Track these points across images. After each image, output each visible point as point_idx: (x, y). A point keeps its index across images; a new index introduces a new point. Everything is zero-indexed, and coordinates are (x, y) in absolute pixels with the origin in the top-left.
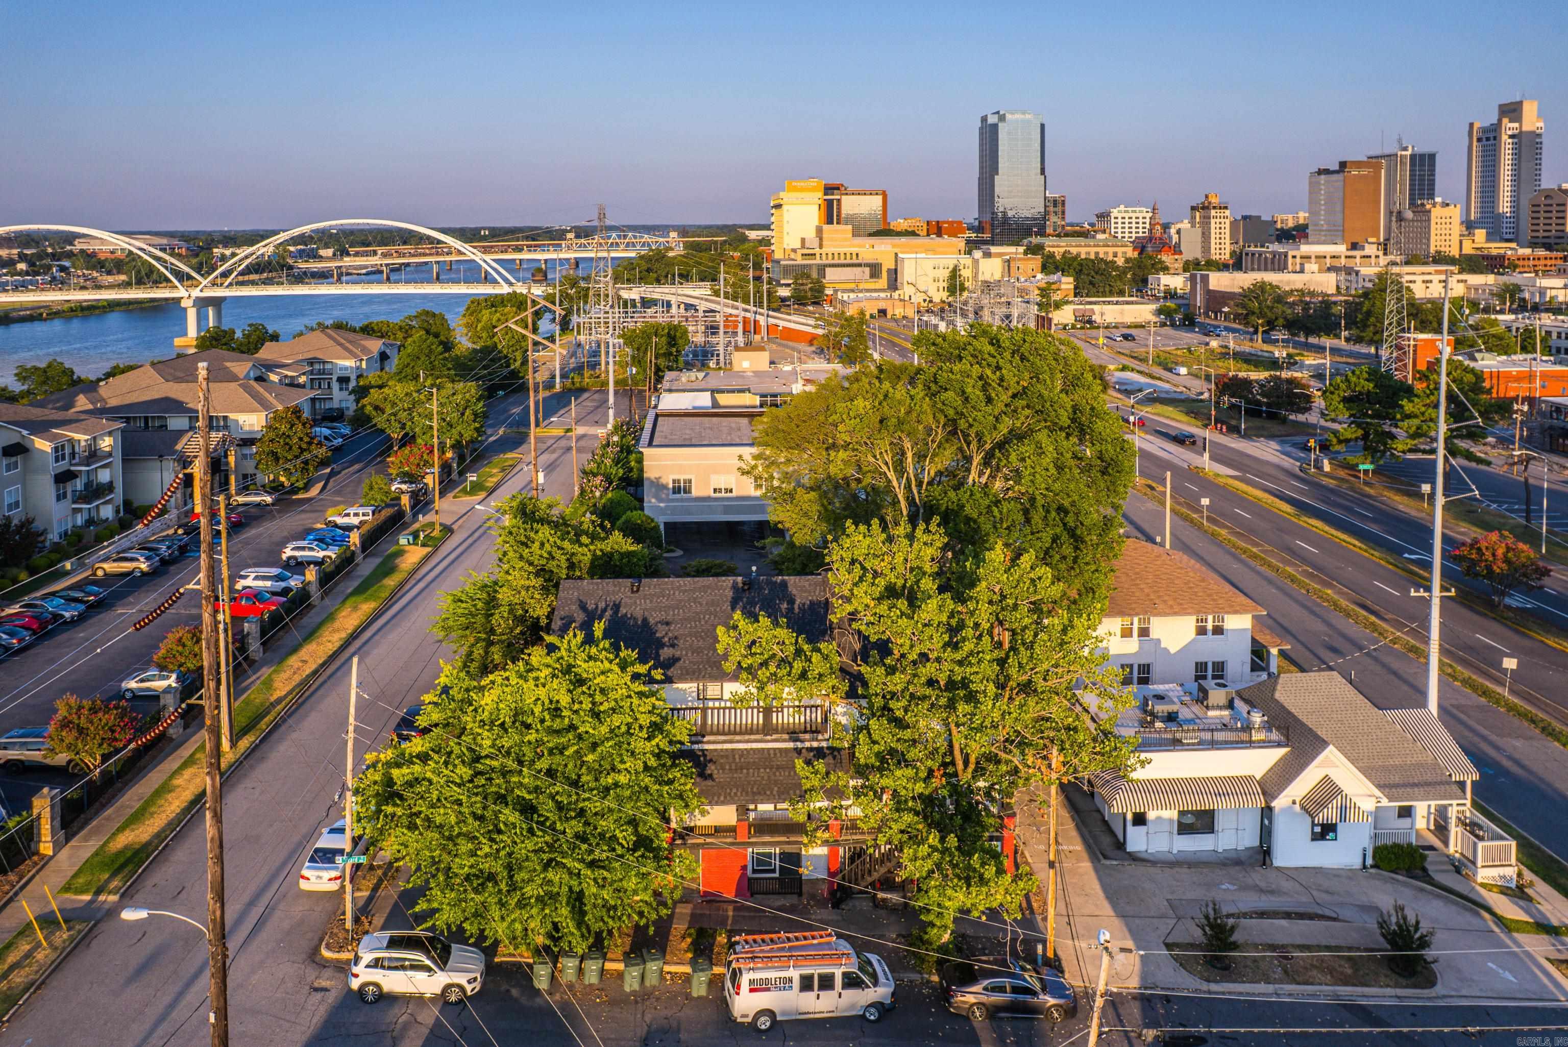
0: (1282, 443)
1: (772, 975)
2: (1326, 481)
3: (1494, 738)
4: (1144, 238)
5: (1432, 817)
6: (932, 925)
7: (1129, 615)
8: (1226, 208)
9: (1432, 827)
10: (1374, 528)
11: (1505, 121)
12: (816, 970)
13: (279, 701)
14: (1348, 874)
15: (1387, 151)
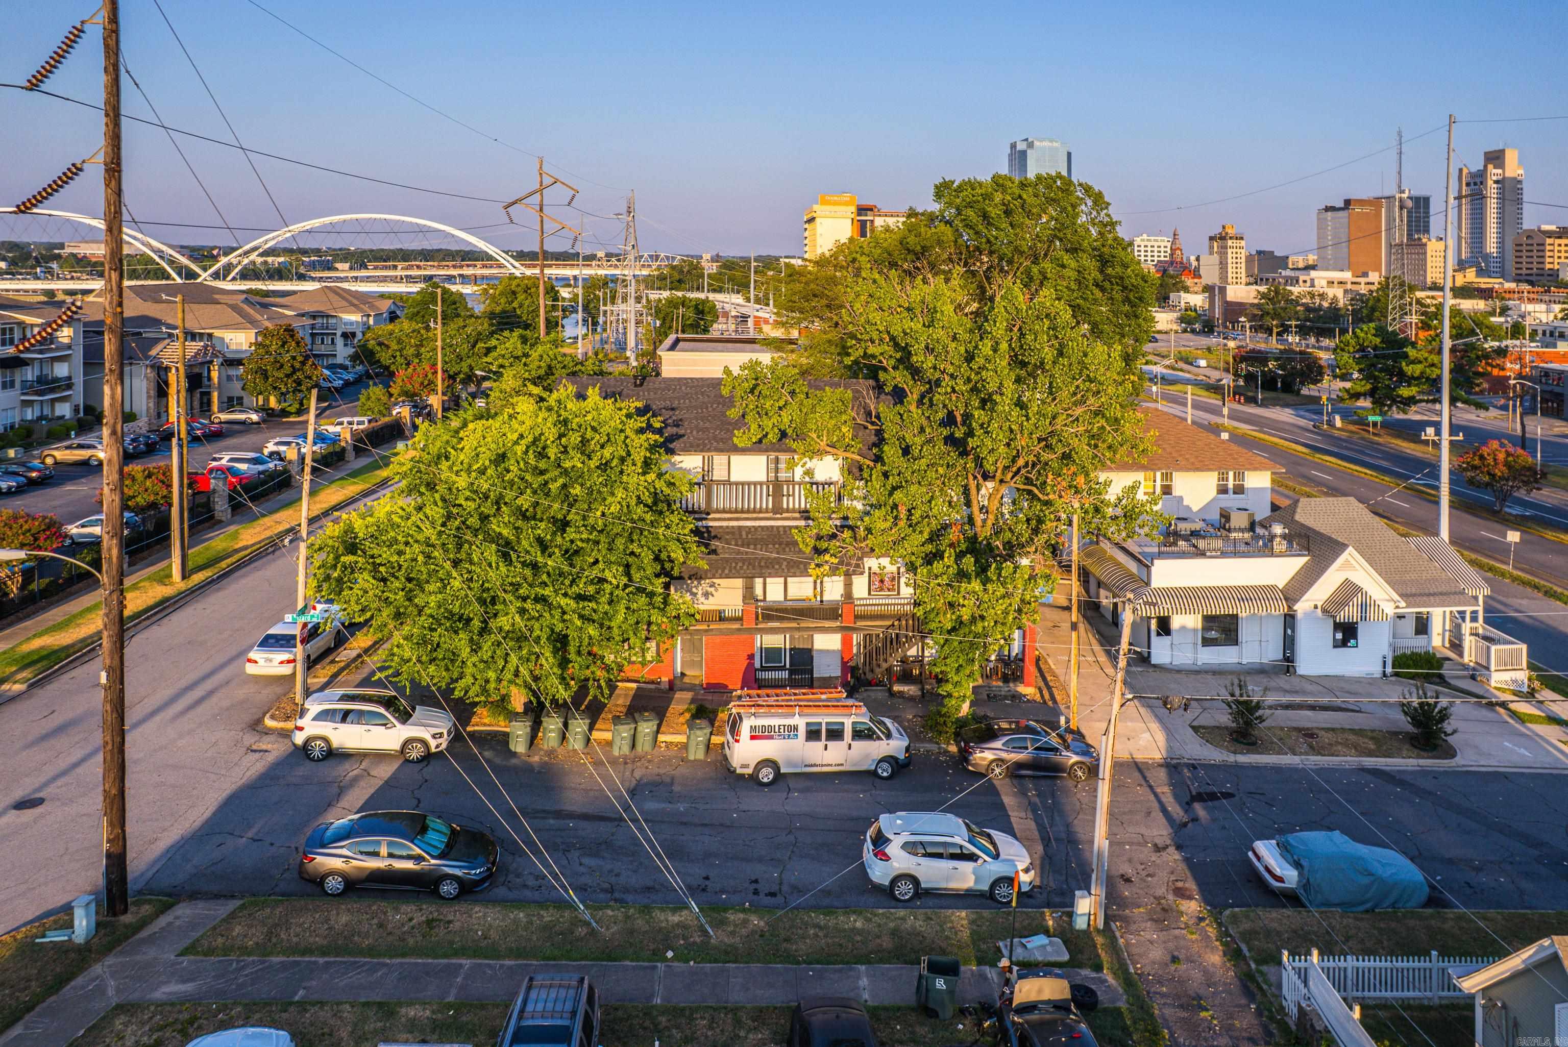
0: (1296, 409)
1: (775, 722)
2: (1337, 433)
3: (1500, 598)
4: (1166, 262)
5: (1447, 634)
6: (950, 695)
7: (1152, 470)
8: (1242, 238)
9: (1447, 645)
10: (1384, 464)
11: (1490, 167)
12: (824, 719)
13: (245, 548)
14: (1370, 681)
15: (1387, 194)
